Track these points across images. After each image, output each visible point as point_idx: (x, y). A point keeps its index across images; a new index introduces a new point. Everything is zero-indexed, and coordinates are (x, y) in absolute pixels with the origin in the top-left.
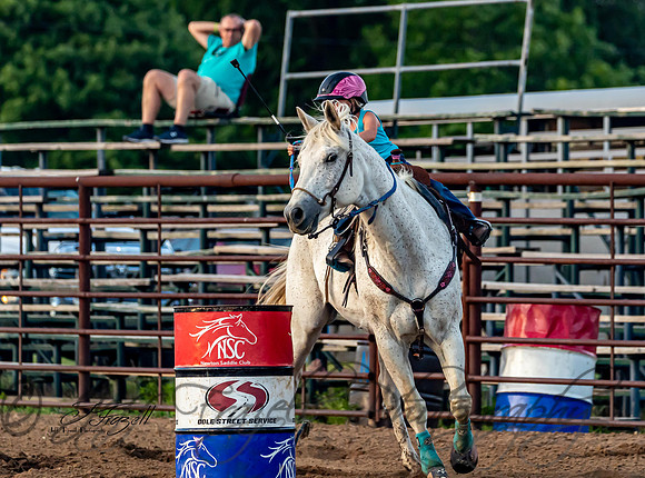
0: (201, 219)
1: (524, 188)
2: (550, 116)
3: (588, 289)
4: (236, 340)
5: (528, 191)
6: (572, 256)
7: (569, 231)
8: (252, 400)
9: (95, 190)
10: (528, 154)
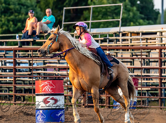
3: (136, 74)
4: (50, 87)
5: (122, 50)
6: (132, 66)
8: (54, 101)
9: (18, 51)
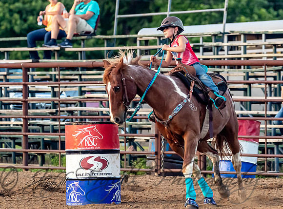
0: (79, 82)
1: (226, 67)
2: (238, 34)
3: (255, 112)
4: (93, 137)
5: (228, 68)
6: (248, 98)
7: (246, 86)
8: (101, 165)
9: (31, 69)
10: (228, 51)
